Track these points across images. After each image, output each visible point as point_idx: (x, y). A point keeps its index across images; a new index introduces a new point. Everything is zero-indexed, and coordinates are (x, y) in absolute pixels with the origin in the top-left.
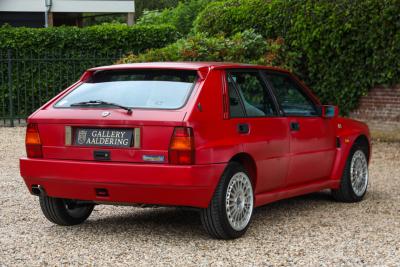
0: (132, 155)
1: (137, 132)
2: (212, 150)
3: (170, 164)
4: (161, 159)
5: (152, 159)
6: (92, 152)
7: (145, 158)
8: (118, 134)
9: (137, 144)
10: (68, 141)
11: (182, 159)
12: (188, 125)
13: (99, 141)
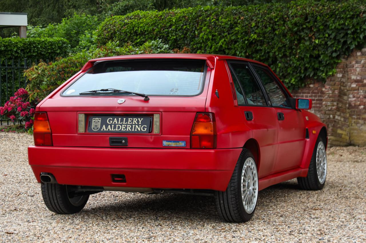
0: (151, 140)
1: (157, 118)
2: (230, 135)
3: (191, 148)
4: (182, 144)
5: (173, 144)
6: (108, 138)
7: (165, 143)
8: (135, 121)
9: (156, 130)
10: (81, 129)
11: (205, 143)
12: (210, 110)
13: (115, 127)
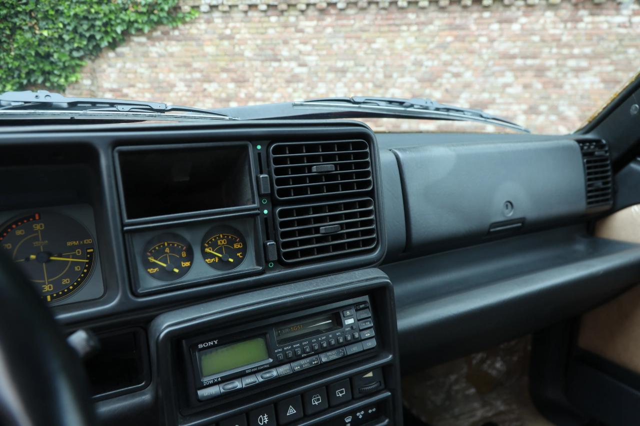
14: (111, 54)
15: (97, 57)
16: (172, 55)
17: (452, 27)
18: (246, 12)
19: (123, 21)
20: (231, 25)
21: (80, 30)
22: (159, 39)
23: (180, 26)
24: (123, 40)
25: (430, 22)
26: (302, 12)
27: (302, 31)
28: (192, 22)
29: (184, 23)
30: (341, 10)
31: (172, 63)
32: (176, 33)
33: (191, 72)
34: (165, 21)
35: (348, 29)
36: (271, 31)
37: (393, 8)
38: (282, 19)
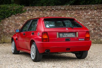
0: (76, 39)
1: (77, 33)
6: (65, 39)
8: (71, 34)
9: (77, 36)
13: (67, 36)
14: (7, 19)
15: (4, 19)
16: (20, 19)
17: (77, 13)
18: (36, 11)
19: (11, 13)
20: (32, 13)
21: (2, 14)
22: (18, 16)
23: (22, 13)
24: (10, 16)
25: (73, 13)
26: (47, 11)
27: (47, 14)
28: (25, 13)
29: (23, 13)
30: (55, 10)
31: (20, 21)
32: (21, 15)
33: (23, 22)
34: (19, 12)
35: (56, 14)
36: (41, 14)
37: (65, 10)
38: (43, 12)
